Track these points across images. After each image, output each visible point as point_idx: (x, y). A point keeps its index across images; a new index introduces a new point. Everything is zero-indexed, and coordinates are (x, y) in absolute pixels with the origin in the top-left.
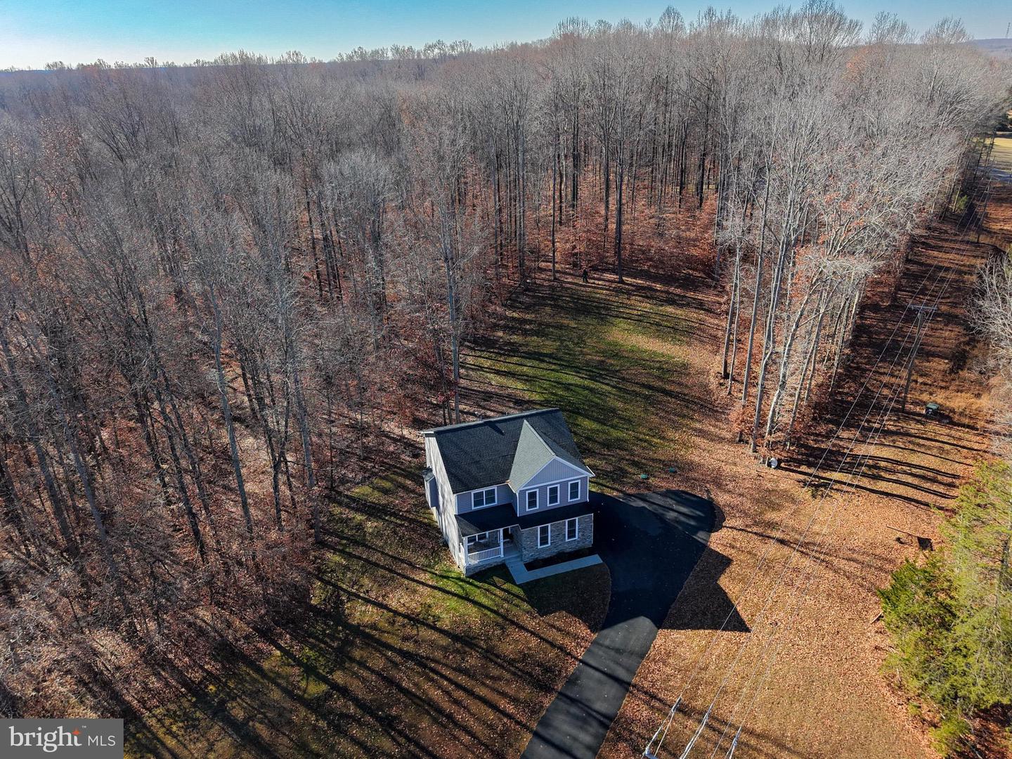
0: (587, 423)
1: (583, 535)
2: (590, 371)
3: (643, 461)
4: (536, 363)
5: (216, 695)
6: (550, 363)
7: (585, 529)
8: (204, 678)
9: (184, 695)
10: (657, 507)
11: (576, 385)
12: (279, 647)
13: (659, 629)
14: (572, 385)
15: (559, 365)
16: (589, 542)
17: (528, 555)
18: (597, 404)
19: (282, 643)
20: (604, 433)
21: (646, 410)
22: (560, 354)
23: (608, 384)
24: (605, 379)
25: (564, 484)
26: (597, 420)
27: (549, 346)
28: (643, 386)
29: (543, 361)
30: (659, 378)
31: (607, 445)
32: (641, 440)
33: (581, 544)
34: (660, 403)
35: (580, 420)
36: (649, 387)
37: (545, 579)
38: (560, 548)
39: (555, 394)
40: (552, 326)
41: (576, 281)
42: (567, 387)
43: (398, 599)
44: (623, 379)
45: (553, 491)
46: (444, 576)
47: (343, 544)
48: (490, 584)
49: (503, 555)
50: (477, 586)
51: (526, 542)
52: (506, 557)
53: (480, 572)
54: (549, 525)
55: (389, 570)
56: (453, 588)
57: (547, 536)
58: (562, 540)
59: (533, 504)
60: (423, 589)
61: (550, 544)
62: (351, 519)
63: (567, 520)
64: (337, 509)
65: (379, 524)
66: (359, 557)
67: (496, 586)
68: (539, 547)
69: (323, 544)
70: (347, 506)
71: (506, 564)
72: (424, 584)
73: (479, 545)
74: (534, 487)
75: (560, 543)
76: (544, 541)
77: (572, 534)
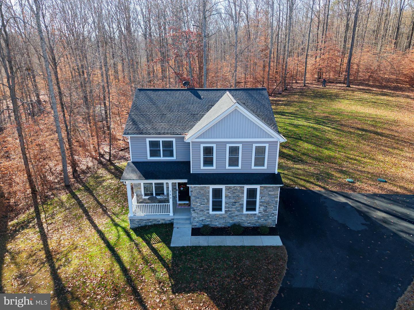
0: (306, 145)
1: (265, 211)
2: (317, 120)
3: (351, 171)
6: (288, 116)
7: (268, 203)
10: (361, 205)
11: (303, 126)
14: (300, 125)
15: (294, 117)
16: (273, 220)
18: (317, 135)
20: (319, 151)
21: (358, 142)
22: (298, 112)
23: (329, 127)
24: (327, 124)
25: (248, 145)
26: (315, 144)
27: (291, 109)
28: (358, 129)
29: (284, 115)
30: (373, 125)
31: (319, 159)
32: (351, 159)
33: (262, 221)
34: (372, 139)
35: (300, 143)
36: (363, 130)
37: (205, 248)
38: (237, 220)
39: (286, 129)
40: (296, 102)
41: (318, 87)
42: (297, 126)
44: (342, 125)
45: (234, 151)
46: (116, 225)
47: (79, 190)
48: (145, 240)
49: (171, 214)
50: (131, 239)
51: (195, 203)
52: (176, 217)
53: (146, 226)
54: (223, 187)
55: (86, 212)
56: (112, 236)
57: (221, 202)
58: (238, 211)
59: (208, 162)
60: (90, 231)
61: (223, 212)
62: (102, 177)
63: (246, 187)
64: (102, 171)
65: (114, 181)
66: (77, 199)
67: (148, 243)
68: (211, 212)
69: (68, 187)
70: (109, 171)
71: (172, 224)
72: (95, 227)
73: (152, 200)
74: (211, 141)
75: (237, 213)
76: (217, 206)
77: (251, 206)
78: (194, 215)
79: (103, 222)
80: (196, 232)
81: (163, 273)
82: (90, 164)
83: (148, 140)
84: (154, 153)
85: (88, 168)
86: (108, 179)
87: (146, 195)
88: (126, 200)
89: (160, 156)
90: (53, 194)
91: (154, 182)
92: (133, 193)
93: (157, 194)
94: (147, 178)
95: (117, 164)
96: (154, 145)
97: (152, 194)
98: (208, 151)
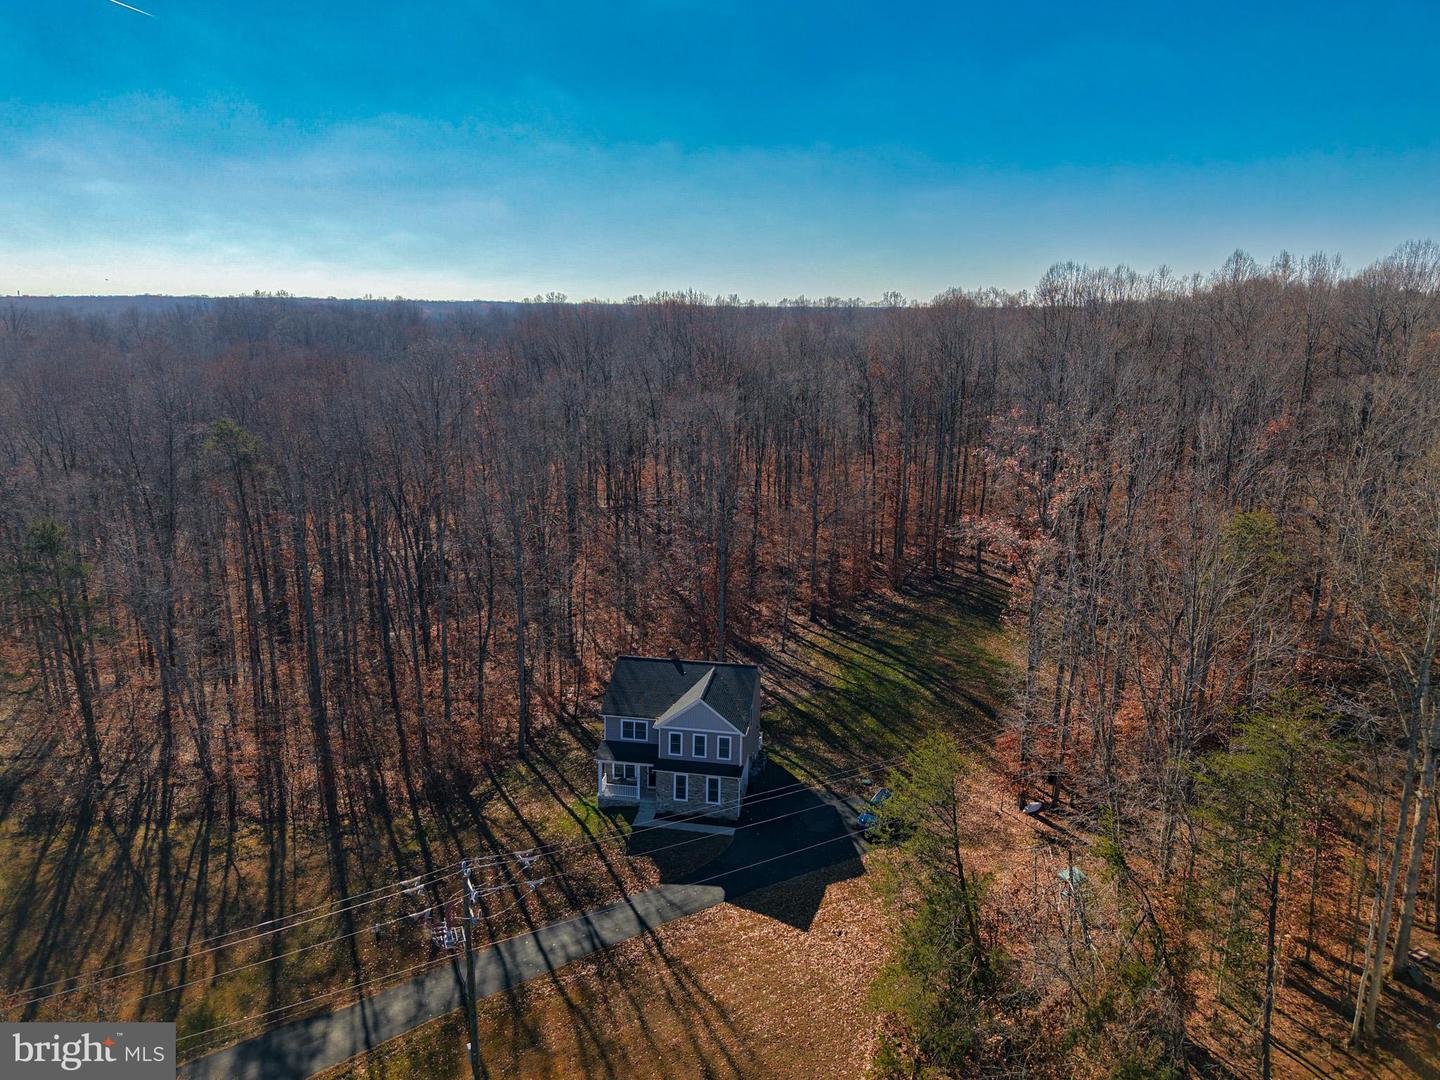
0: (868, 721)
1: (727, 803)
4: (872, 652)
5: (345, 827)
6: (888, 655)
7: (730, 795)
8: (347, 815)
9: (324, 820)
12: (415, 814)
13: (725, 901)
16: (735, 813)
17: (662, 804)
18: (898, 705)
19: (420, 812)
20: (878, 734)
22: (909, 650)
24: (932, 682)
25: (712, 736)
26: (882, 721)
27: (904, 638)
28: (969, 700)
29: (882, 652)
33: (723, 812)
37: (664, 831)
38: (699, 809)
40: (928, 620)
43: (533, 810)
45: (700, 740)
46: (586, 804)
47: (538, 761)
48: (610, 818)
49: (638, 797)
50: (600, 817)
51: (660, 788)
52: (643, 801)
53: (613, 807)
54: (686, 775)
55: (550, 788)
56: (581, 813)
57: (685, 789)
58: (701, 800)
59: (676, 748)
60: (559, 808)
61: (687, 800)
62: (566, 745)
63: (708, 777)
64: (564, 735)
65: (583, 754)
66: (538, 773)
67: (614, 822)
68: (675, 799)
69: (523, 756)
70: (574, 735)
71: (638, 807)
72: (564, 805)
73: (622, 781)
74: (678, 729)
75: (699, 802)
76: (681, 794)
77: (713, 796)
78: (658, 800)
79: (571, 801)
80: (658, 816)
81: (623, 843)
82: (548, 722)
83: (622, 721)
84: (627, 734)
85: (544, 728)
86: (574, 749)
87: (616, 775)
88: (596, 780)
89: (632, 737)
90: (507, 764)
91: (625, 764)
92: (603, 772)
93: (627, 776)
94: (617, 760)
95: (585, 725)
96: (628, 725)
97: (622, 775)
98: (676, 738)
